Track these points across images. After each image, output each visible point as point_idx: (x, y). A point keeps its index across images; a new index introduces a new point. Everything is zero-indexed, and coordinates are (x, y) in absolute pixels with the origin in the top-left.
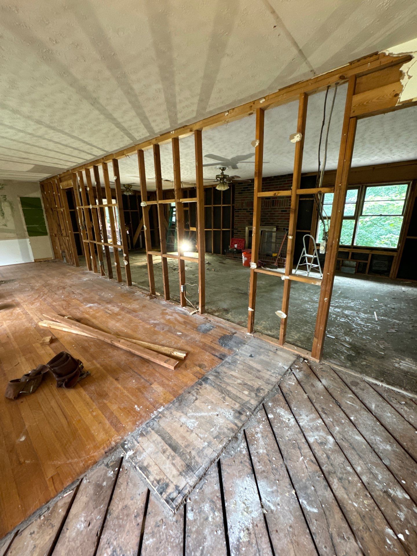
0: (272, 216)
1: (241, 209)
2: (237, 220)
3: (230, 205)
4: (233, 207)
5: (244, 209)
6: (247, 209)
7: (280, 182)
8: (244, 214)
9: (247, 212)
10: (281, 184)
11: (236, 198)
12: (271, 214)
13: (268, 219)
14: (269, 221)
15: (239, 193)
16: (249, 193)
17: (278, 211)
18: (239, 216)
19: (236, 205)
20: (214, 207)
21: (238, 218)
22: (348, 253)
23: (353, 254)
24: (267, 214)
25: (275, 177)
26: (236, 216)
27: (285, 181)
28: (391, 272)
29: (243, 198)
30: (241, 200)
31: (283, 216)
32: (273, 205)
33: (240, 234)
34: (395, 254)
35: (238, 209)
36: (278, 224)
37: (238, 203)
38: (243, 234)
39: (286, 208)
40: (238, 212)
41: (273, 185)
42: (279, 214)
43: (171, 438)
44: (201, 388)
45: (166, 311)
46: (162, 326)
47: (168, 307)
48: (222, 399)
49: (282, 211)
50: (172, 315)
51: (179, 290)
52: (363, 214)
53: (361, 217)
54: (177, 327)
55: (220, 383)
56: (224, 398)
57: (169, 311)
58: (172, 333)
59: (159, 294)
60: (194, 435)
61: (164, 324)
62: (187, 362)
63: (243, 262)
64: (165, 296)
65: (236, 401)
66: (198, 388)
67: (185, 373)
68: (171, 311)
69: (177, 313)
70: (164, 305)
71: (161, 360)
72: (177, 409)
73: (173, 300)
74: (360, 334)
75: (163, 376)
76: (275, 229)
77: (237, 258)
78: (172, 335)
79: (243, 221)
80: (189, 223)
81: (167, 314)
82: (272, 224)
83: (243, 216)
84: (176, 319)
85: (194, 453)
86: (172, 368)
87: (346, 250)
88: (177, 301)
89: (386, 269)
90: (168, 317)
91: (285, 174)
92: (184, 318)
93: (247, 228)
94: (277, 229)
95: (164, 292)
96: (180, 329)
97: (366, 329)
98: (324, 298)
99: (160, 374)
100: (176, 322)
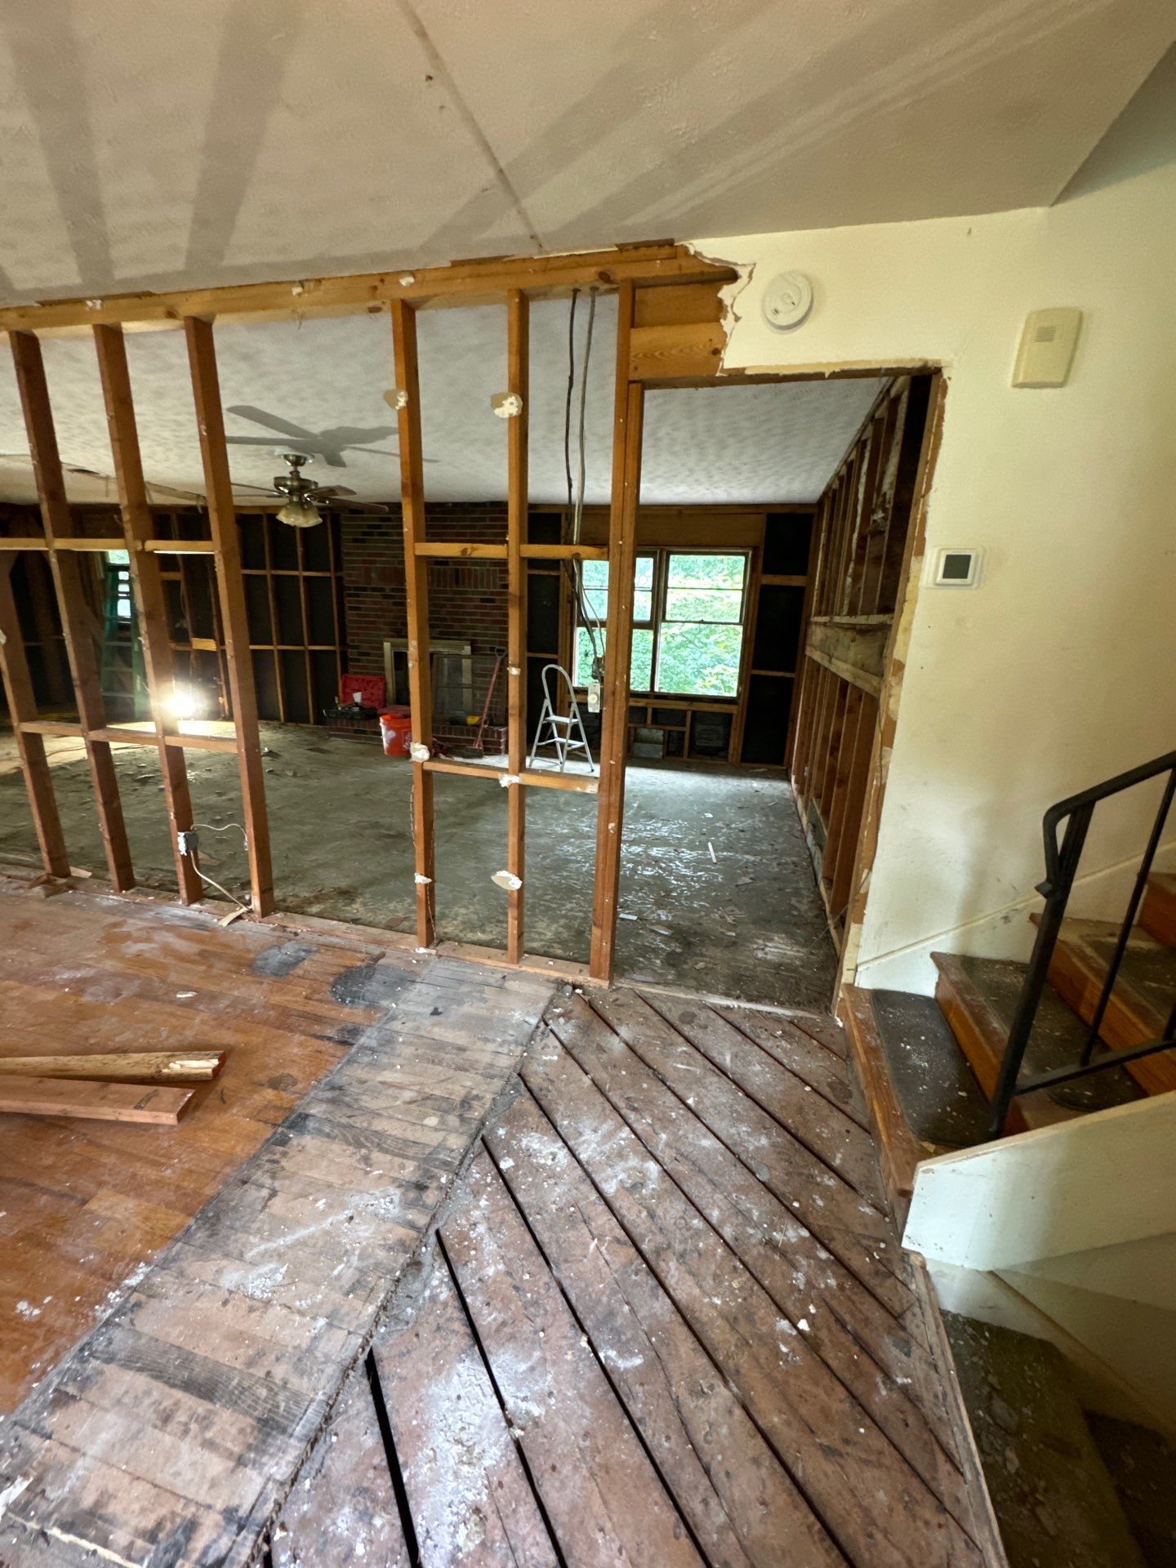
0: (457, 613)
1: (365, 589)
2: (355, 622)
3: (328, 574)
4: (339, 580)
5: (374, 589)
6: (381, 590)
7: (472, 520)
8: (375, 603)
9: (385, 597)
10: (474, 527)
11: (349, 554)
12: (454, 606)
13: (445, 620)
14: (451, 627)
15: (356, 541)
16: (386, 541)
17: (471, 600)
18: (359, 609)
19: (350, 575)
20: (276, 578)
21: (358, 615)
22: (644, 710)
23: (655, 710)
24: (444, 606)
25: (455, 505)
26: (351, 608)
27: (484, 519)
28: (731, 750)
29: (370, 555)
30: (365, 562)
31: (487, 614)
32: (457, 583)
33: (368, 661)
34: (733, 709)
35: (356, 589)
36: (475, 635)
37: (353, 569)
38: (376, 662)
39: (492, 593)
40: (358, 596)
41: (453, 527)
42: (476, 607)
43: (188, 1359)
44: (284, 1154)
45: (124, 929)
46: (108, 984)
47: (130, 915)
48: (363, 1166)
49: (483, 600)
50: (148, 940)
51: (171, 848)
52: (668, 618)
53: (663, 625)
54: (173, 977)
55: (349, 1117)
56: (366, 1160)
57: (133, 925)
58: (156, 999)
59: (86, 874)
60: (277, 1311)
61: (115, 975)
62: (227, 1082)
63: (385, 745)
64: (113, 876)
65: (407, 1157)
66: (277, 1157)
67: (219, 1120)
68: (145, 924)
69: (171, 928)
70: (111, 910)
71: (122, 1102)
72: (204, 1252)
73: (149, 887)
74: (687, 898)
75: (133, 1157)
76: (467, 649)
77: (364, 732)
78: (156, 1006)
79: (373, 623)
80: (187, 623)
81: (128, 937)
82: (459, 635)
83: (373, 609)
84: (167, 950)
85: (280, 1372)
86: (170, 1119)
87: (641, 703)
88: (167, 889)
89: (720, 743)
90: (134, 948)
91: (484, 500)
92: (200, 941)
93: (387, 646)
94: (473, 650)
95: (106, 863)
96: (185, 979)
97: (697, 886)
98: (608, 822)
99: (121, 1153)
100: (168, 960)
